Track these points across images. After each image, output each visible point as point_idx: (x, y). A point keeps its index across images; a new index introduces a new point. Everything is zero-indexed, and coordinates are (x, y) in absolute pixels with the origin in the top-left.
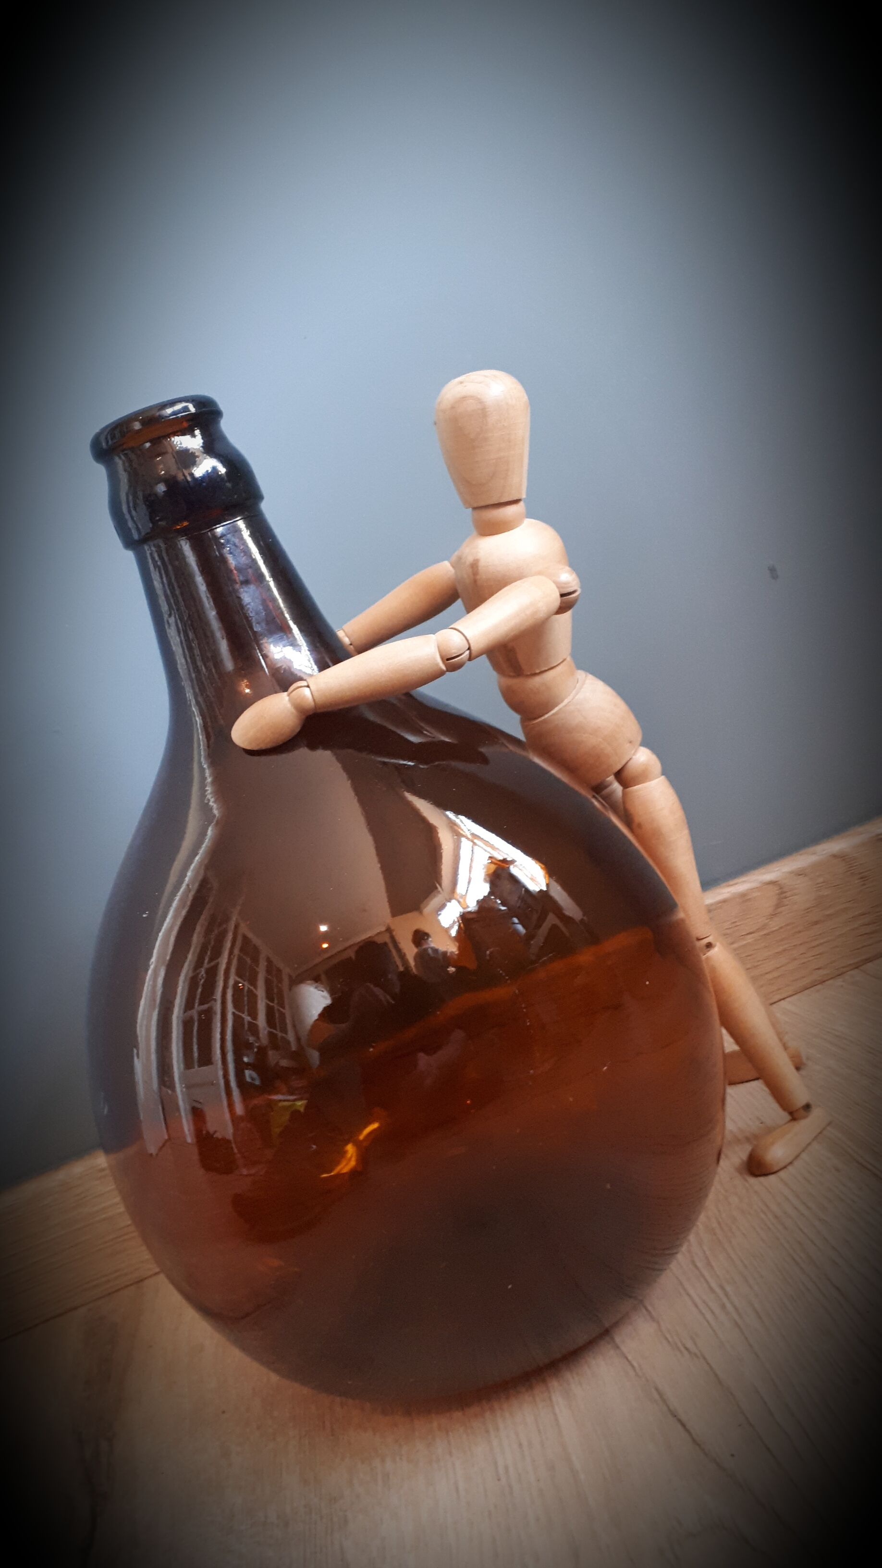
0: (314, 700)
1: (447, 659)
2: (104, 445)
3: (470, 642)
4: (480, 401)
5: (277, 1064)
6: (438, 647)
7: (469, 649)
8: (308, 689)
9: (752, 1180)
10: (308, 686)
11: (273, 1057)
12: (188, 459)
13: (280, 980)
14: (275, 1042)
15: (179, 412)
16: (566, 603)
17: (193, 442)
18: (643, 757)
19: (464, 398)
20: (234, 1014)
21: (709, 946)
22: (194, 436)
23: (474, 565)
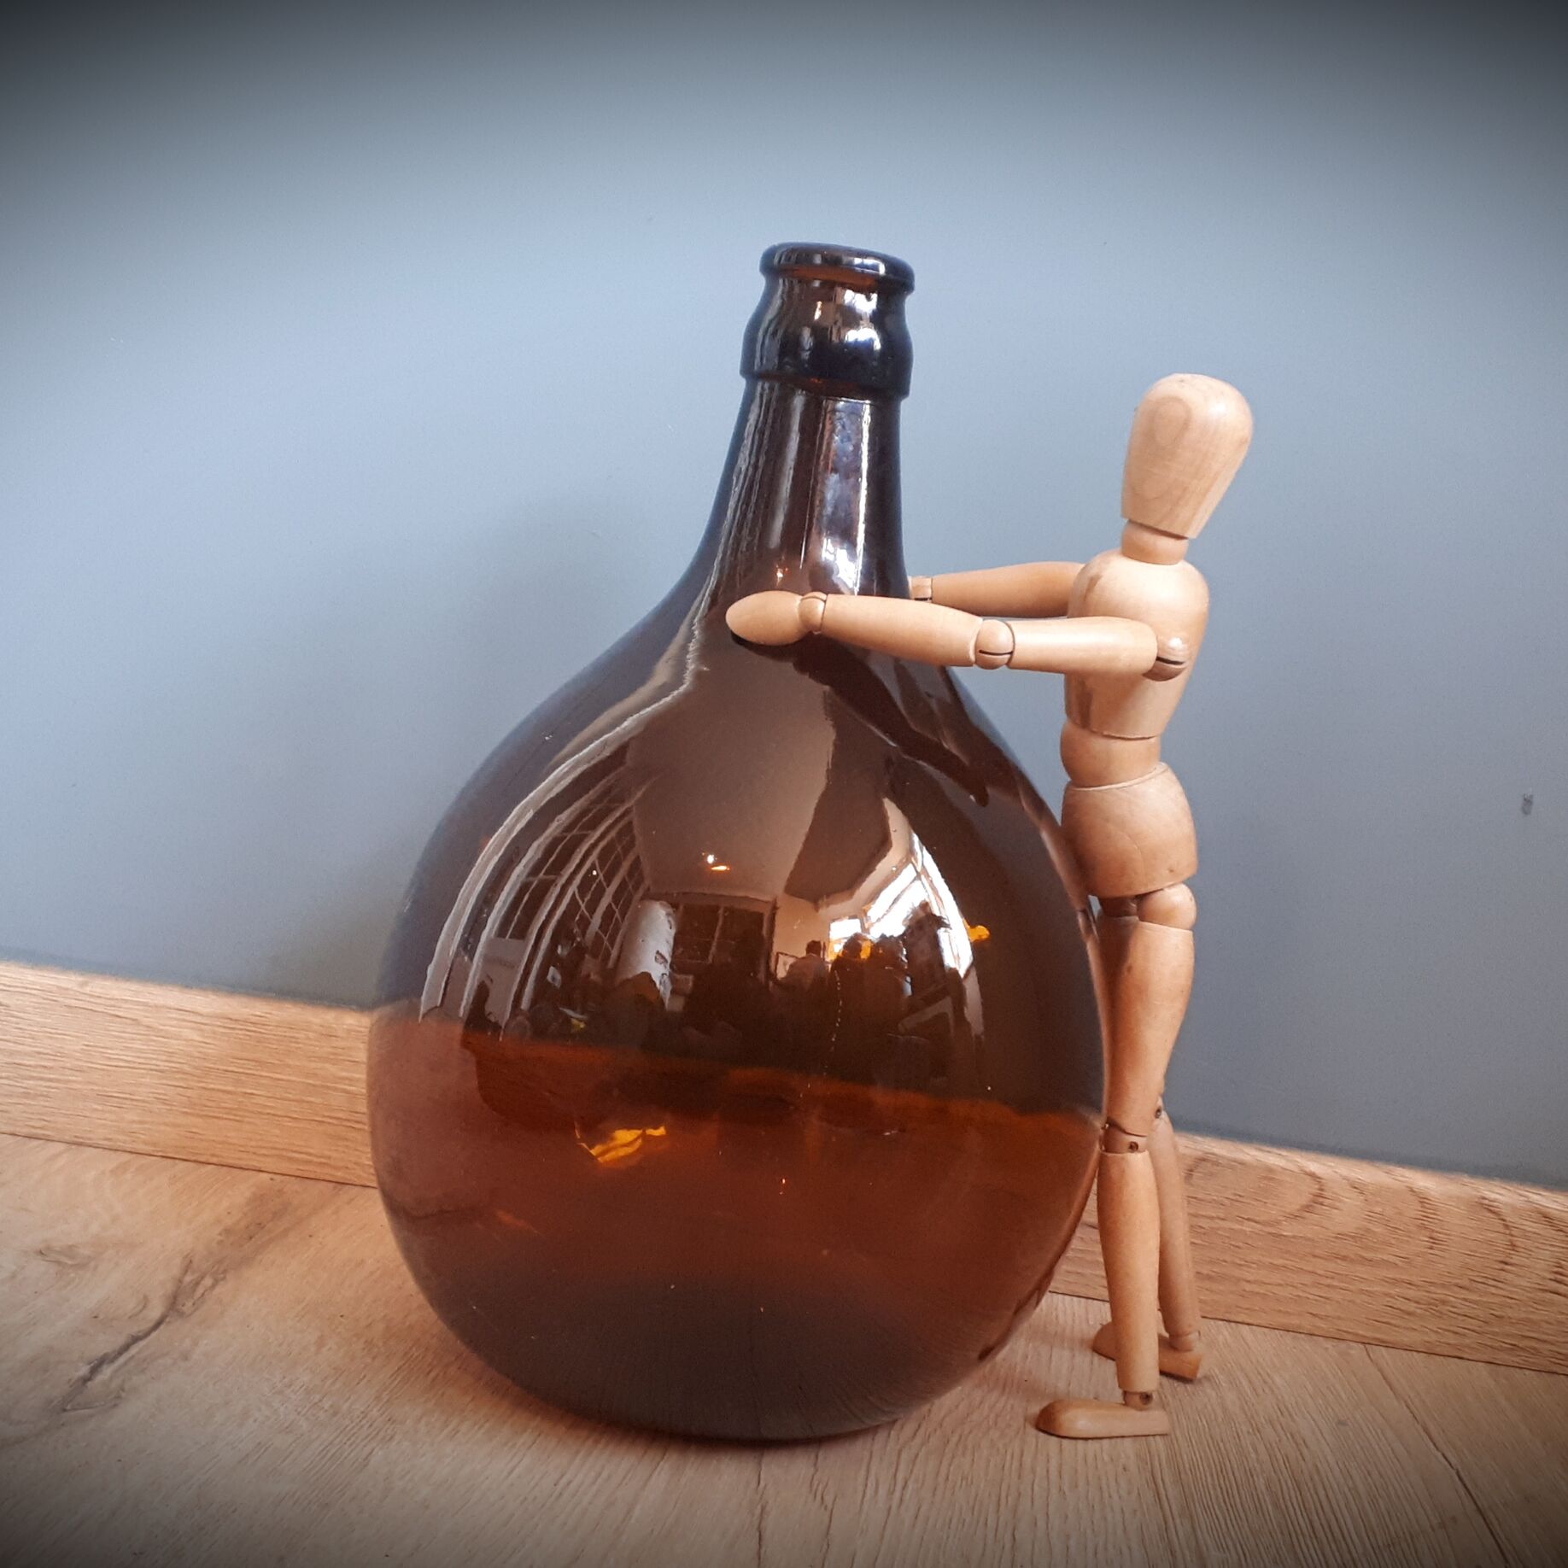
0: (822, 619)
1: (980, 651)
2: (776, 260)
3: (1017, 647)
4: (1188, 411)
5: (589, 976)
6: (978, 635)
7: (1011, 653)
8: (823, 604)
9: (1032, 1431)
10: (825, 601)
11: (590, 967)
12: (851, 318)
13: (636, 888)
14: (597, 949)
15: (867, 267)
16: (1162, 669)
17: (865, 304)
18: (1179, 897)
19: (1177, 400)
20: (574, 895)
21: (1134, 1147)
22: (869, 299)
23: (1093, 581)
